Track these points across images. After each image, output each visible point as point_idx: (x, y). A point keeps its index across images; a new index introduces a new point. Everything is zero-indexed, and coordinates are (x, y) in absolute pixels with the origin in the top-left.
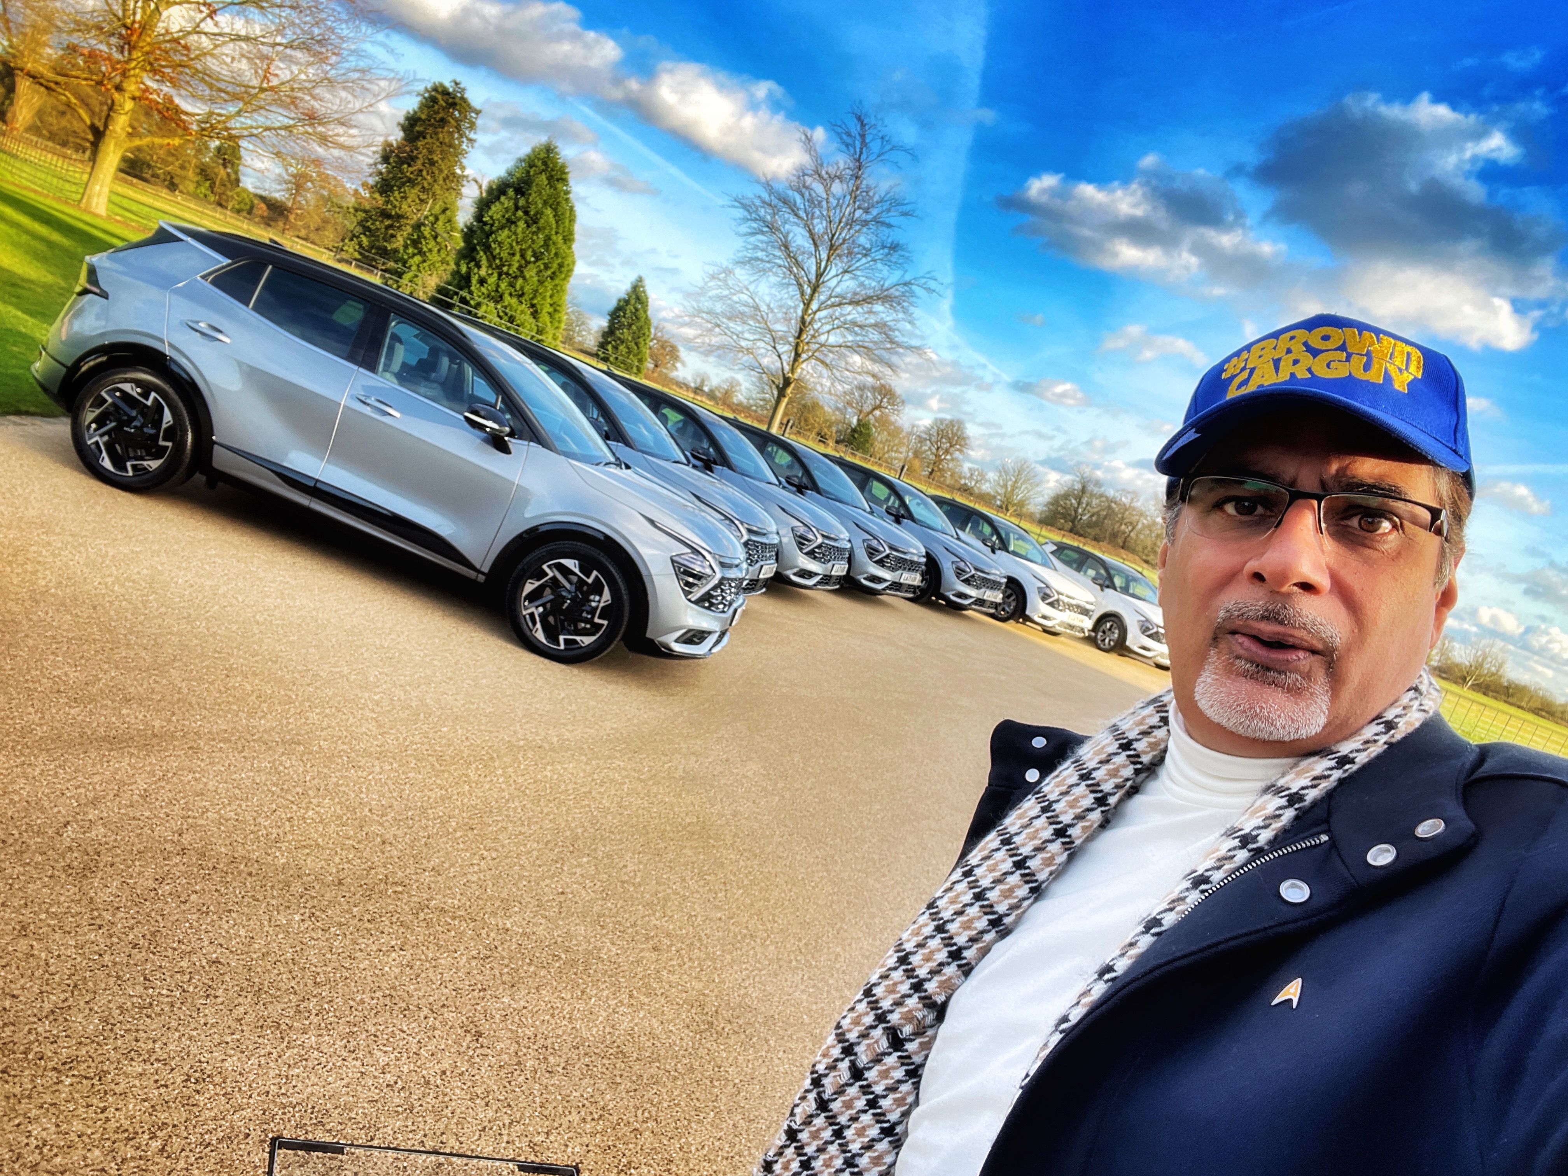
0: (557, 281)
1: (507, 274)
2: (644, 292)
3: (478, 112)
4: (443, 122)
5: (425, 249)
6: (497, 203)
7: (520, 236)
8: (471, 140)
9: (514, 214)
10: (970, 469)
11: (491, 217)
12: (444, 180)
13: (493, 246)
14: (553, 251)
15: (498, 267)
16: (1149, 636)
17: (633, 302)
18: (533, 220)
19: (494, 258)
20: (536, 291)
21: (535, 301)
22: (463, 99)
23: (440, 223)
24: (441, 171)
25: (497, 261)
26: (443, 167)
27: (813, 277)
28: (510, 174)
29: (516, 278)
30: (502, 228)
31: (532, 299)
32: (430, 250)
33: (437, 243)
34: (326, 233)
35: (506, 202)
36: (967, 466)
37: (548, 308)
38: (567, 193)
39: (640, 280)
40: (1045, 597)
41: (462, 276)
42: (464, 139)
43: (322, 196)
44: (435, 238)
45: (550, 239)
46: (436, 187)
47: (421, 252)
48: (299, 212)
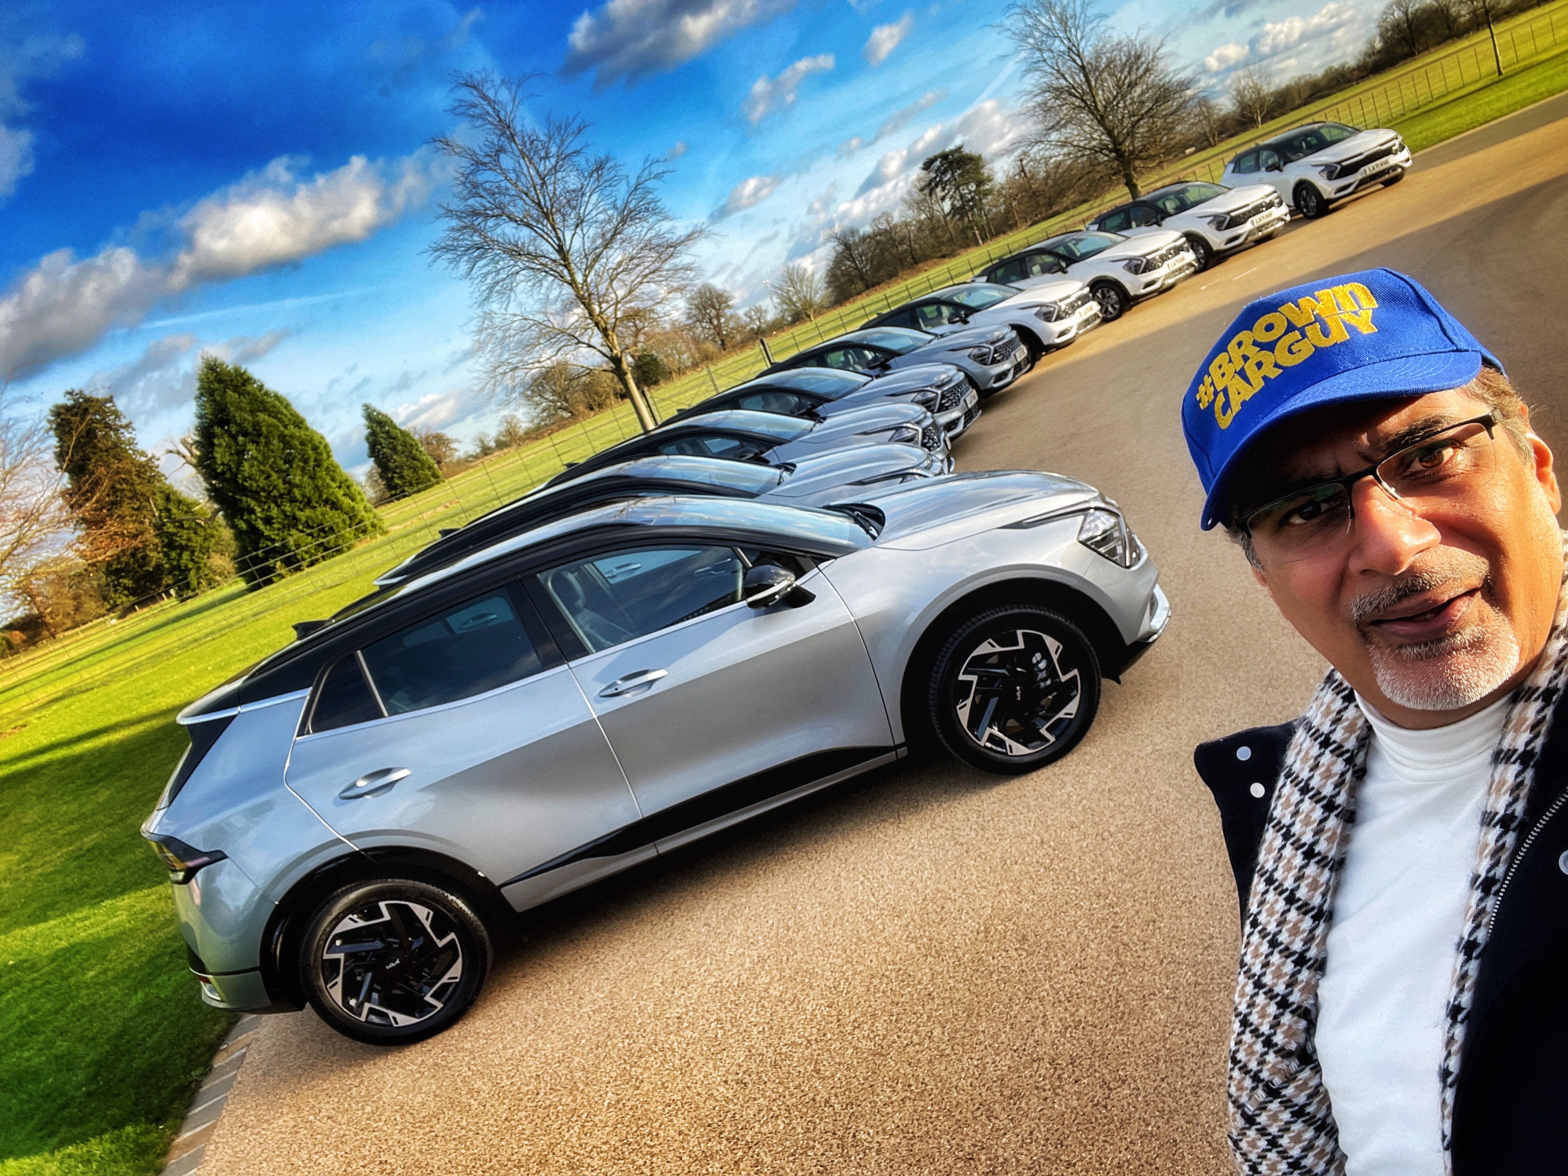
0: (325, 464)
1: (281, 496)
2: (379, 413)
3: (111, 400)
4: (90, 433)
5: (184, 543)
6: (217, 449)
7: (260, 457)
8: (127, 426)
9: (237, 444)
10: (746, 315)
11: (223, 464)
12: (139, 477)
13: (247, 484)
14: (297, 443)
15: (267, 497)
16: (1144, 272)
17: (378, 429)
18: (255, 434)
19: (257, 493)
20: (317, 487)
21: (325, 496)
22: (88, 400)
23: (174, 511)
24: (129, 472)
25: (263, 494)
26: (127, 467)
27: (555, 256)
28: (201, 417)
29: (290, 492)
30: (239, 464)
31: (320, 496)
32: (189, 540)
33: (188, 529)
34: (86, 605)
35: (221, 441)
36: (741, 312)
37: (340, 493)
38: (261, 387)
39: (367, 407)
40: (1047, 317)
41: (246, 532)
42: (122, 430)
43: (53, 582)
44: (182, 526)
45: (285, 436)
46: (138, 488)
47: (183, 548)
48: (49, 610)
